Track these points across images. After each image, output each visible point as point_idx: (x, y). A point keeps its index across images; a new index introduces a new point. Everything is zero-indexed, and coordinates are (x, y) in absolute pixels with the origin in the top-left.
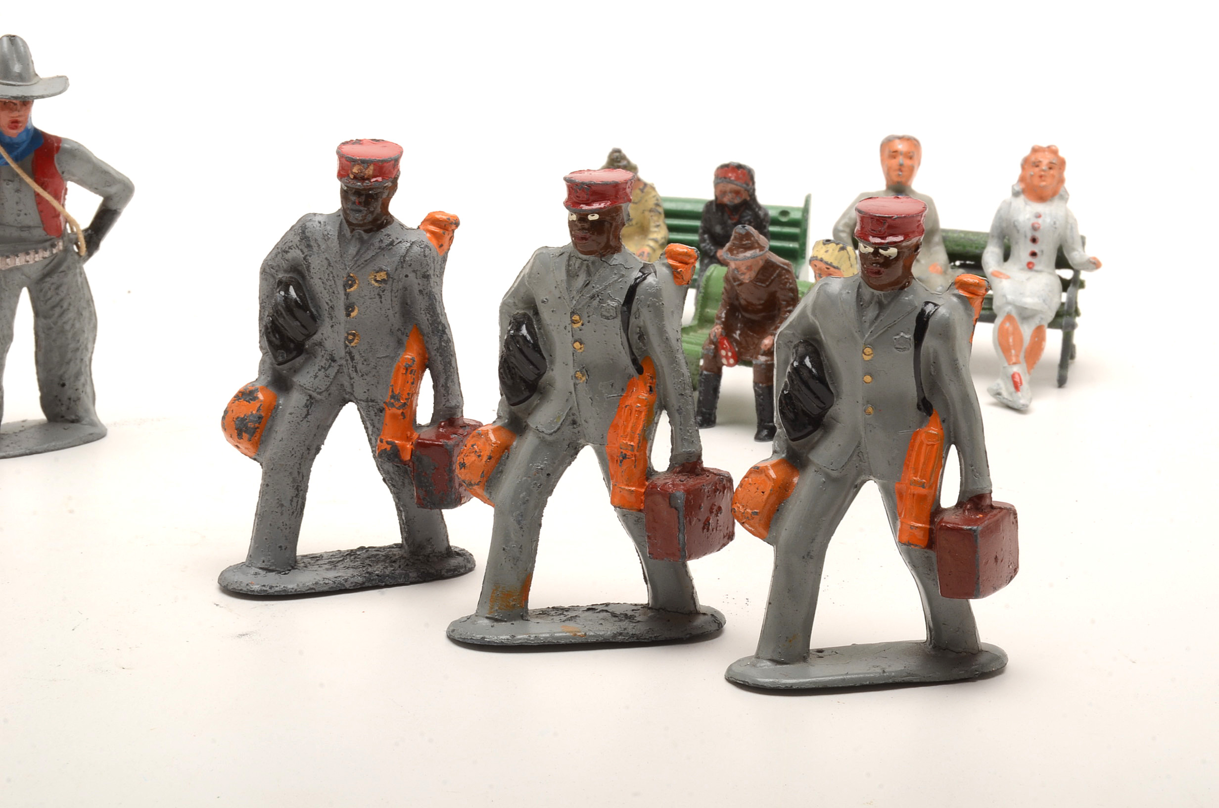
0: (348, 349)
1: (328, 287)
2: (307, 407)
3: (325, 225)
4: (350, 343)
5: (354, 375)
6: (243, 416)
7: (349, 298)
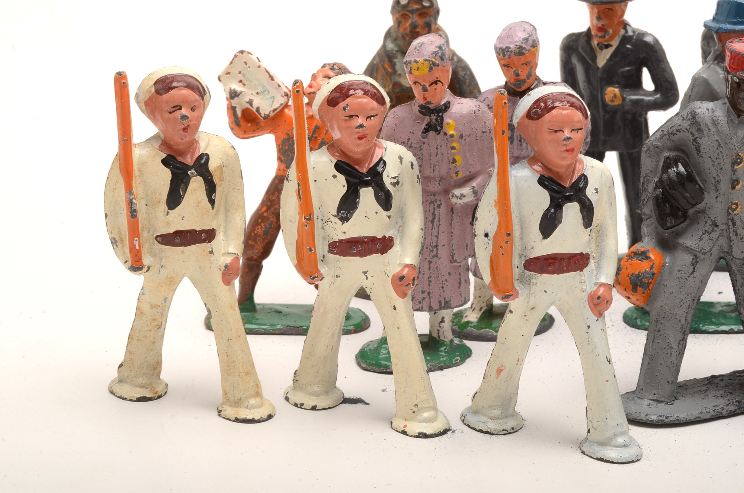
0: (730, 216)
1: (716, 164)
2: (693, 265)
3: (713, 112)
4: (733, 211)
5: (733, 237)
6: (637, 273)
7: (736, 173)
